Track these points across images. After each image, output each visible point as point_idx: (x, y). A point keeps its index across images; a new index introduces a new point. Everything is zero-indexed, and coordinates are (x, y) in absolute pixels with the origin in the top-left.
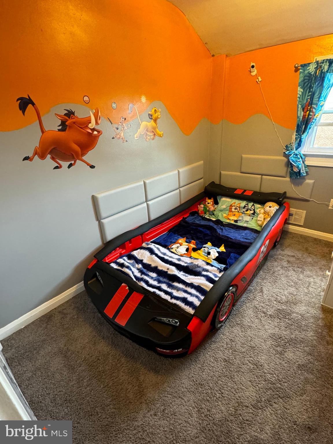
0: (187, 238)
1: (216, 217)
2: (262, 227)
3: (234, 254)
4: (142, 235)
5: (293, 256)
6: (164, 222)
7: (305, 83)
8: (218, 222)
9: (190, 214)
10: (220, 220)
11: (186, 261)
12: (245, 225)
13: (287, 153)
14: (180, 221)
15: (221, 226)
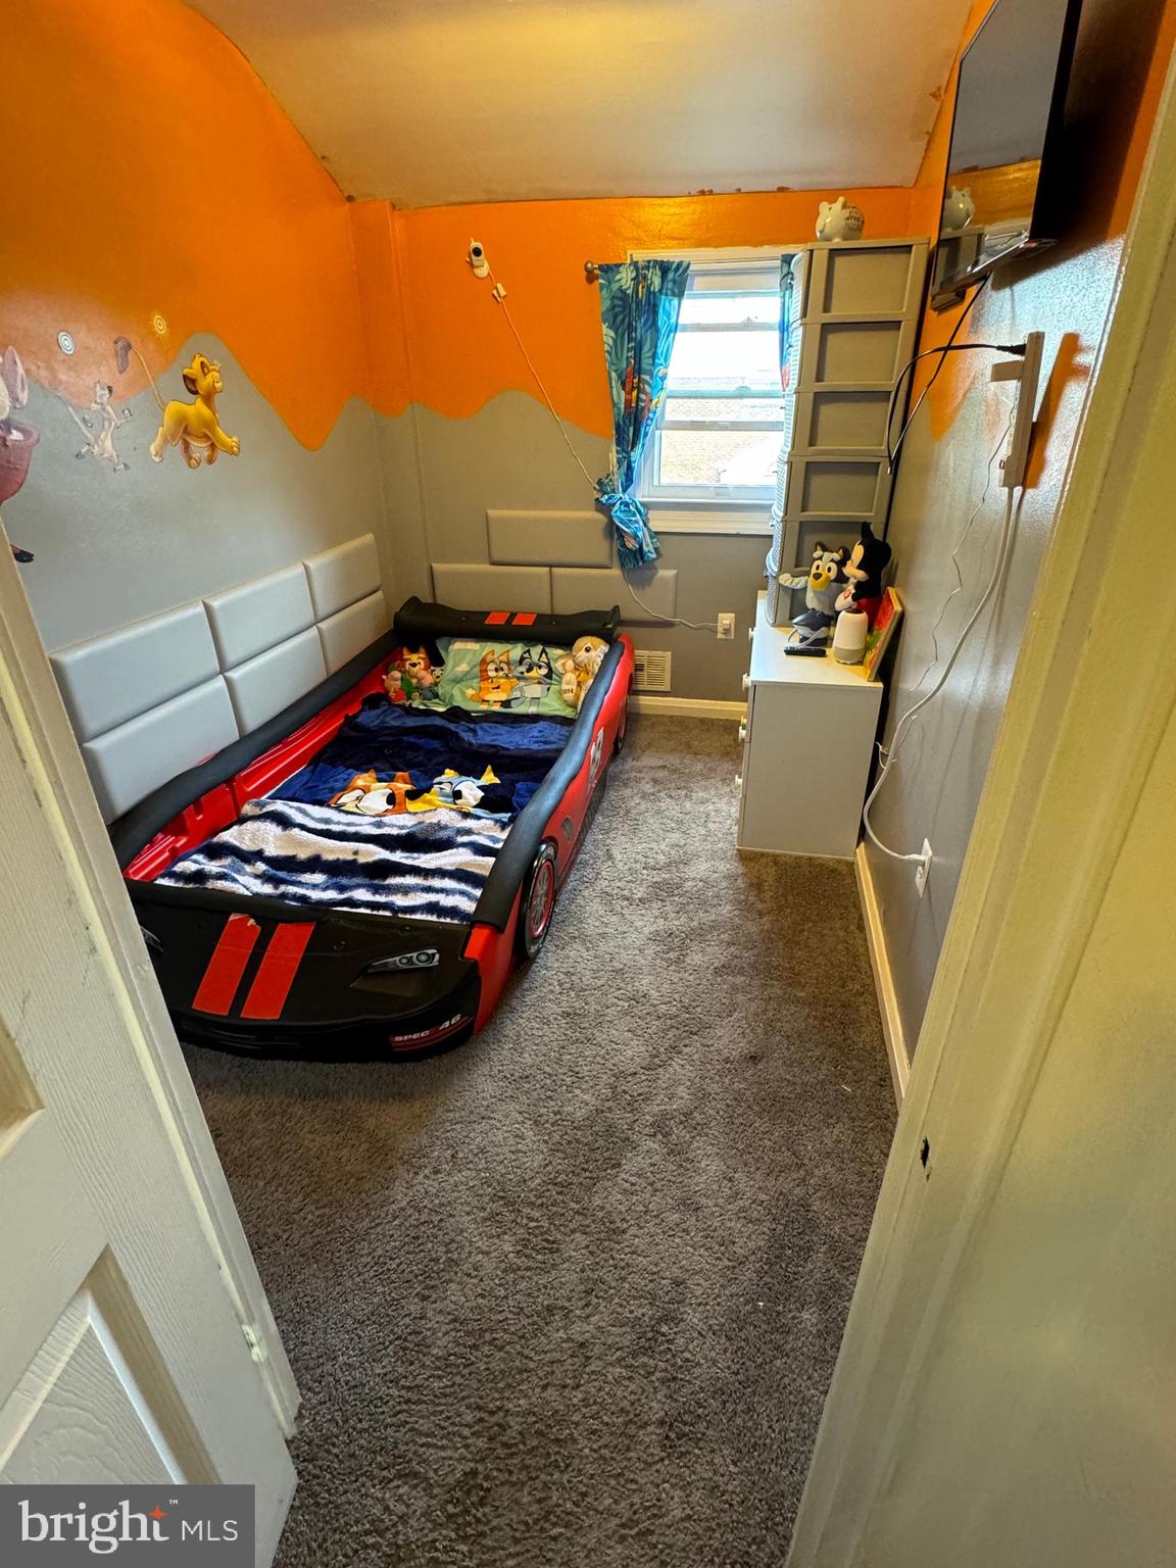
0: (377, 770)
1: (444, 701)
2: (576, 708)
3: (524, 783)
4: (229, 781)
5: (664, 767)
6: (287, 736)
7: (615, 317)
8: (456, 714)
9: (364, 702)
10: (459, 707)
11: (400, 823)
12: (533, 710)
13: (603, 500)
14: (340, 728)
15: (467, 722)
